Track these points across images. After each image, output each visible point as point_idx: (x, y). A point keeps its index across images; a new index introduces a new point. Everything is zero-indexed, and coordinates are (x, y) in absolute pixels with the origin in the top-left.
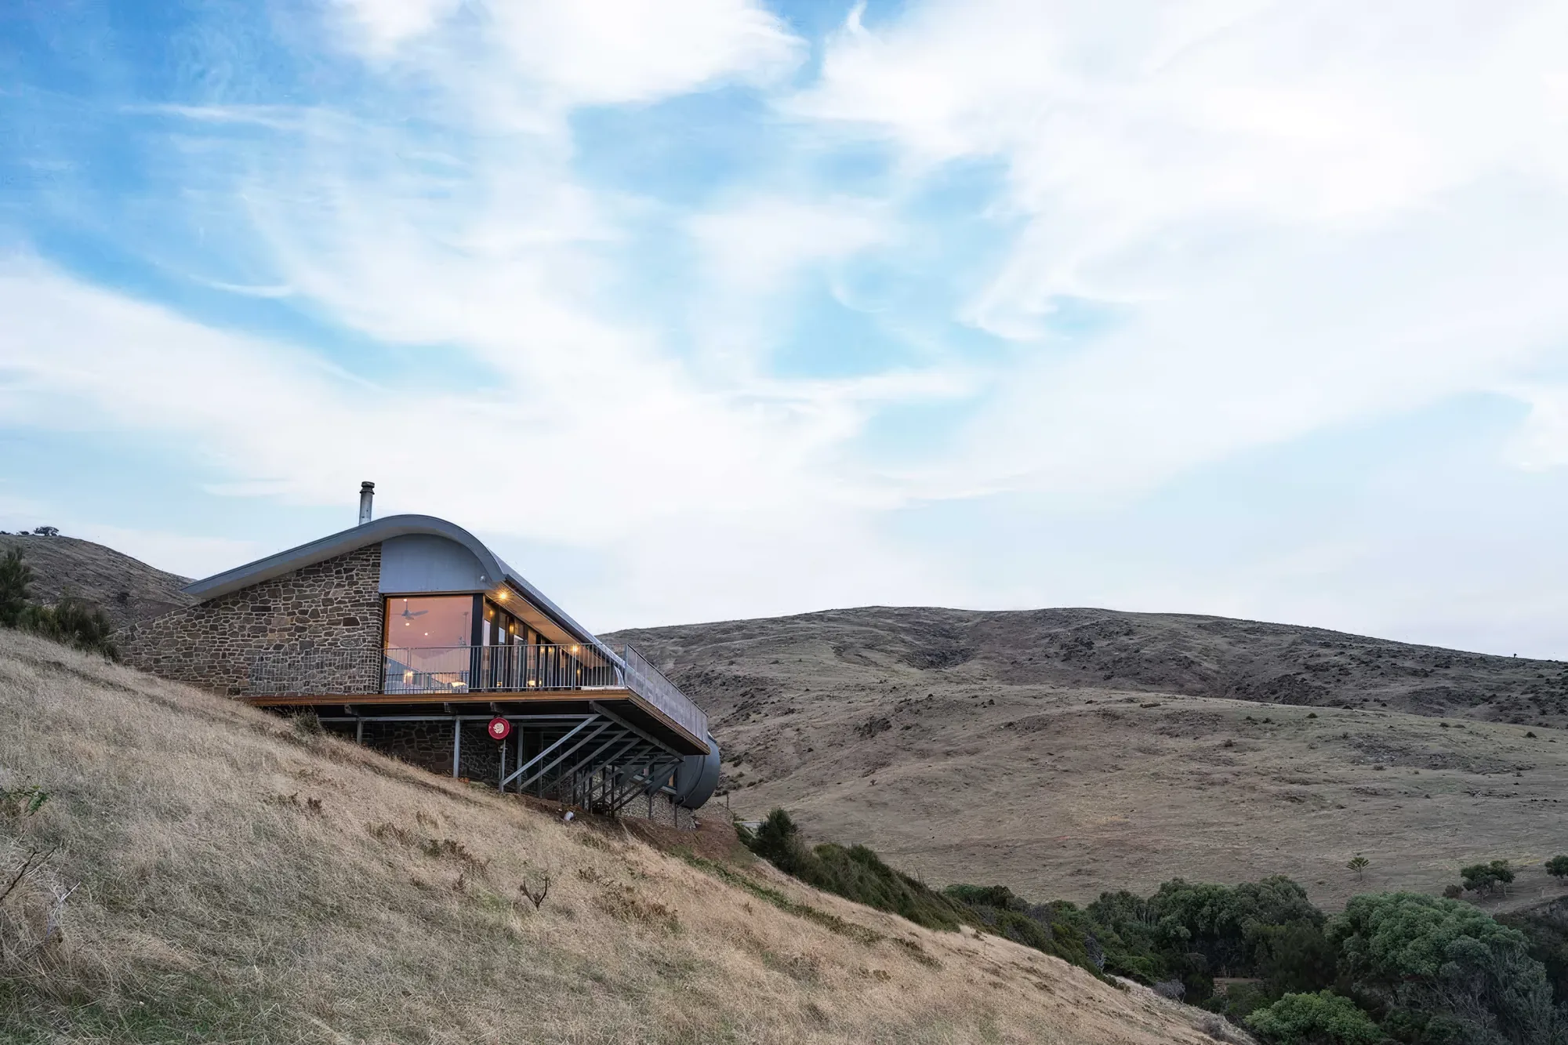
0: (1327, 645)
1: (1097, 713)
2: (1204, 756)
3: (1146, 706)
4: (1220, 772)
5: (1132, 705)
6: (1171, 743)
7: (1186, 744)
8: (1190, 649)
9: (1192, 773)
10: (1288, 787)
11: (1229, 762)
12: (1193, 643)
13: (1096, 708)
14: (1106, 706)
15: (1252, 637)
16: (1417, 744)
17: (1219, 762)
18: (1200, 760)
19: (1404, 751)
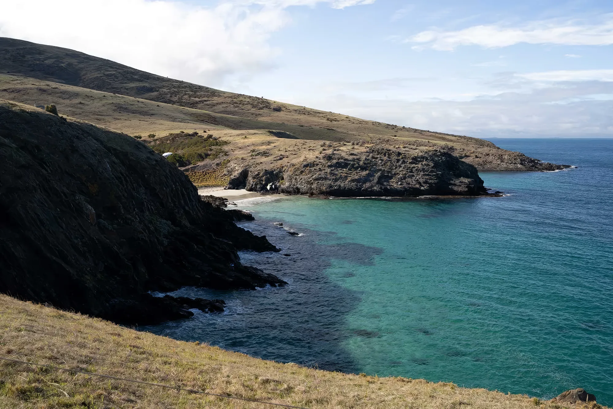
0: (111, 67)
1: (37, 89)
2: (73, 106)
3: (54, 88)
4: (79, 111)
5: (48, 87)
6: (63, 101)
7: (67, 102)
8: (63, 63)
9: (70, 111)
10: (97, 116)
11: (81, 109)
12: (64, 61)
13: (36, 87)
14: (39, 87)
15: (86, 61)
16: (130, 107)
17: (77, 108)
18: (72, 107)
19: (126, 109)
